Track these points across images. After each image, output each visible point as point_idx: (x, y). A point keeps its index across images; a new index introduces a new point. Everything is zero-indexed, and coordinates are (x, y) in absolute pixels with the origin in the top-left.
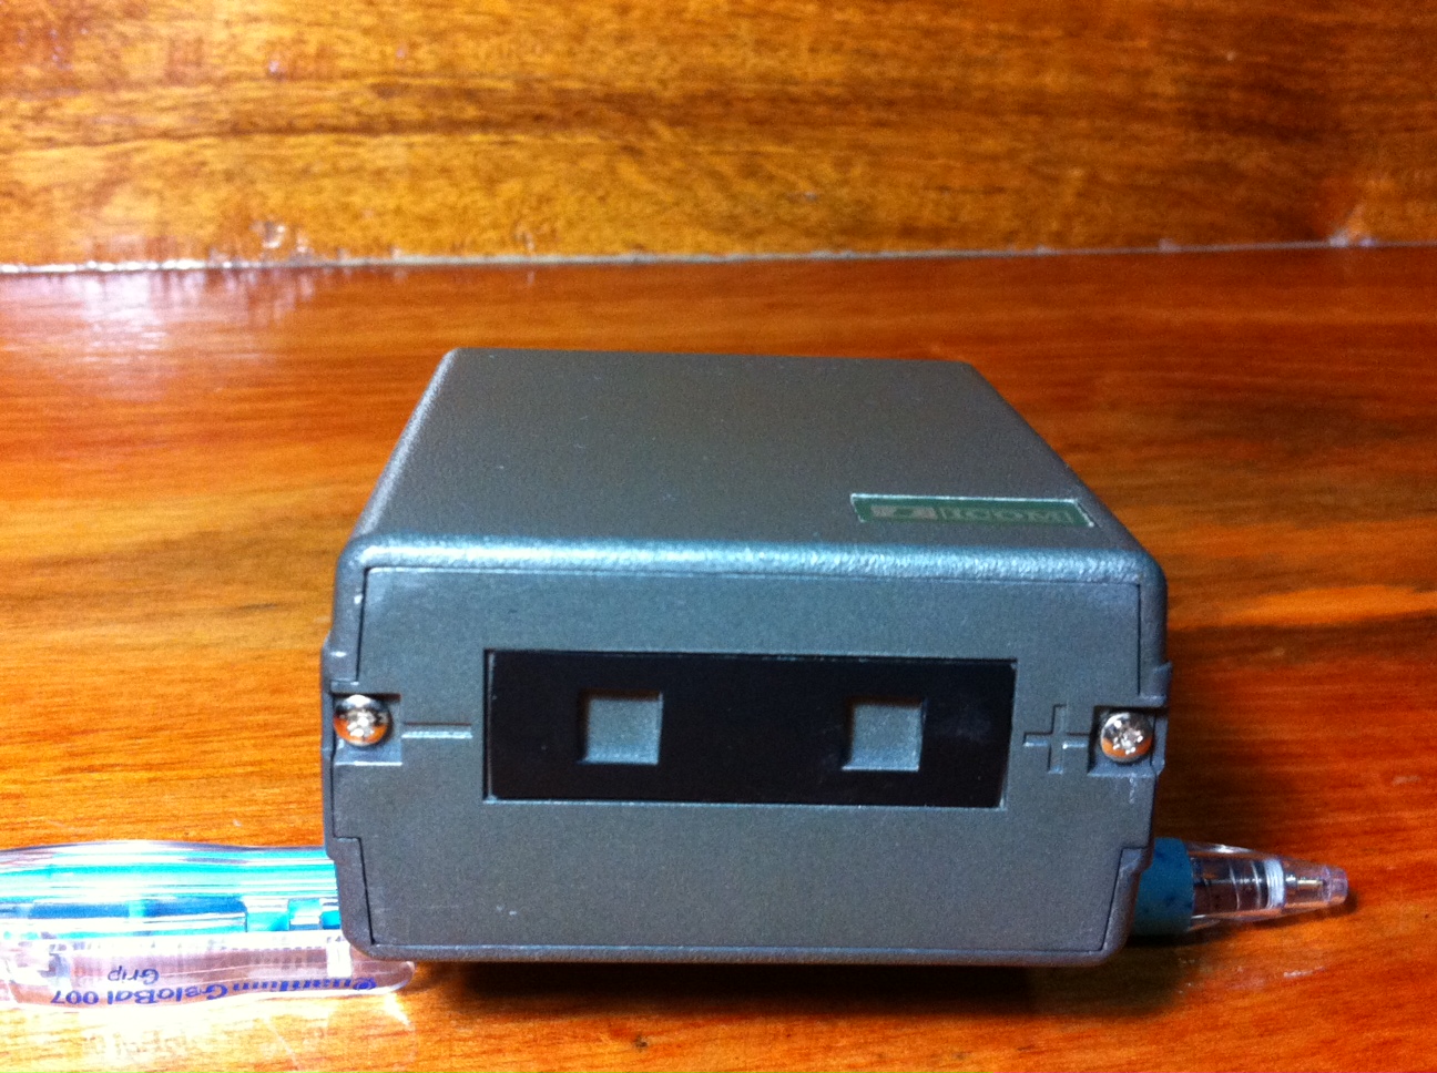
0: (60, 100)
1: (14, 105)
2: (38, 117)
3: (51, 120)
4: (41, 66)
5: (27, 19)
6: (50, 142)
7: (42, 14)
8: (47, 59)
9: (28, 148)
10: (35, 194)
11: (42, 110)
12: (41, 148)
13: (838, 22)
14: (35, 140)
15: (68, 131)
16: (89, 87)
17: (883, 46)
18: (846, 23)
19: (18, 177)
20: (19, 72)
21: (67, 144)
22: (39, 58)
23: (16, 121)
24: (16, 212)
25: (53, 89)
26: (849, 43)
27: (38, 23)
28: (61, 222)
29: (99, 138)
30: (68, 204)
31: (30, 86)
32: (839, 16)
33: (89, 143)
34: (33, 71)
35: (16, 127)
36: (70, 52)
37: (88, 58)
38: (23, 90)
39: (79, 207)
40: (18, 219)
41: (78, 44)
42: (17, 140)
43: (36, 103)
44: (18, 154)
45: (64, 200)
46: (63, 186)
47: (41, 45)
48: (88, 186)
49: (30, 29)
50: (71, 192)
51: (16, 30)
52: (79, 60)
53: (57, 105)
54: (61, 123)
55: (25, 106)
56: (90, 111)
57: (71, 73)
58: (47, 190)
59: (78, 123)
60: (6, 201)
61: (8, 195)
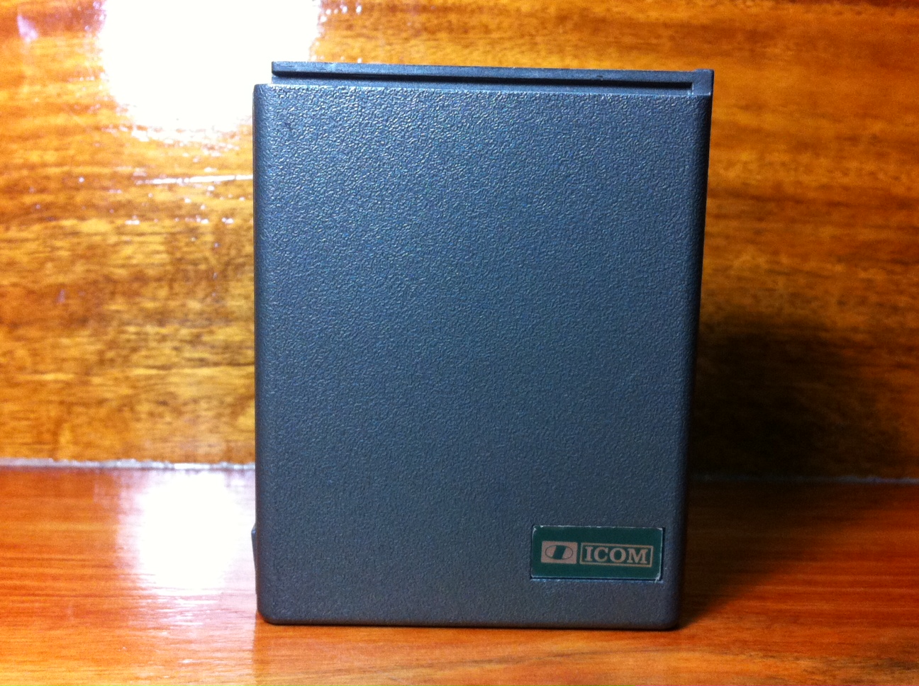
0: (214, 328)
1: (177, 330)
2: (195, 341)
3: (204, 344)
4: (203, 300)
5: (195, 263)
6: (203, 363)
7: (206, 259)
8: (206, 296)
9: (183, 367)
10: (185, 404)
11: (198, 336)
12: (194, 367)
13: (863, 280)
14: (190, 360)
15: (217, 354)
16: (237, 319)
17: (903, 301)
18: (869, 281)
19: (172, 389)
20: (183, 305)
21: (216, 364)
22: (201, 294)
23: (176, 344)
24: (168, 419)
25: (210, 320)
26: (873, 298)
27: (203, 267)
28: (203, 427)
29: (242, 361)
30: (210, 414)
31: (191, 317)
32: (863, 275)
33: (233, 364)
34: (194, 305)
35: (176, 349)
36: (227, 291)
37: (239, 295)
38: (184, 322)
39: (219, 416)
40: (169, 423)
41: (232, 284)
42: (176, 360)
43: (195, 331)
44: (174, 371)
45: (208, 409)
46: (209, 398)
47: (204, 284)
48: (229, 399)
49: (196, 271)
50: (215, 403)
51: (185, 271)
52: (233, 297)
53: (211, 332)
54: (213, 347)
55: (185, 332)
56: (238, 338)
57: (223, 306)
58: (195, 401)
59: (227, 347)
60: (161, 409)
61: (164, 403)
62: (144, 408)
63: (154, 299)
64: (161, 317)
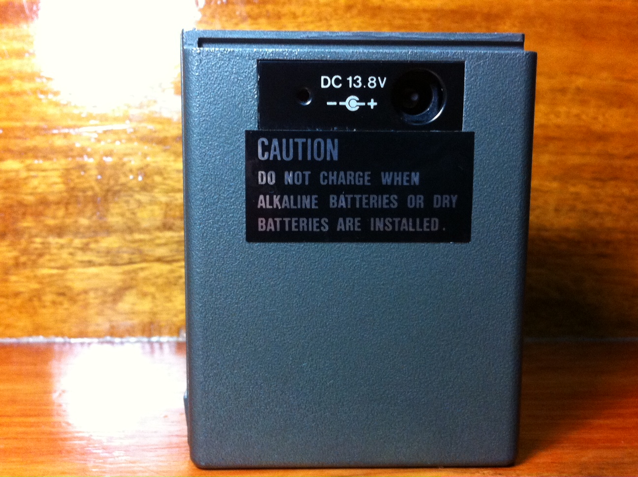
0: (99, 238)
1: (71, 241)
2: (85, 248)
3: (92, 250)
4: (90, 218)
5: (84, 191)
6: (90, 263)
7: (92, 188)
8: (93, 214)
9: (76, 267)
10: (78, 294)
11: (87, 244)
12: (84, 267)
13: (572, 194)
14: (82, 262)
15: (101, 257)
16: (115, 231)
17: (601, 208)
18: (577, 194)
19: (69, 284)
20: (76, 222)
21: (101, 265)
22: (88, 213)
23: (71, 250)
24: (66, 305)
25: (95, 232)
26: (580, 206)
27: (90, 193)
28: (92, 311)
29: (119, 261)
30: (97, 301)
31: (82, 230)
32: (572, 189)
33: (113, 264)
34: (84, 221)
35: (71, 254)
36: (107, 210)
37: (117, 214)
38: (77, 233)
39: (104, 303)
40: (66, 309)
41: (112, 205)
42: (71, 262)
43: (85, 240)
44: (70, 270)
45: (96, 298)
46: (96, 290)
47: (90, 206)
48: (110, 290)
49: (85, 197)
50: (100, 293)
51: (77, 197)
52: (112, 215)
53: (96, 242)
54: (98, 252)
55: (78, 242)
56: (116, 245)
57: (106, 222)
58: (86, 292)
59: (108, 252)
60: (61, 299)
61: (63, 294)
62: (48, 298)
63: (54, 217)
64: (60, 231)
